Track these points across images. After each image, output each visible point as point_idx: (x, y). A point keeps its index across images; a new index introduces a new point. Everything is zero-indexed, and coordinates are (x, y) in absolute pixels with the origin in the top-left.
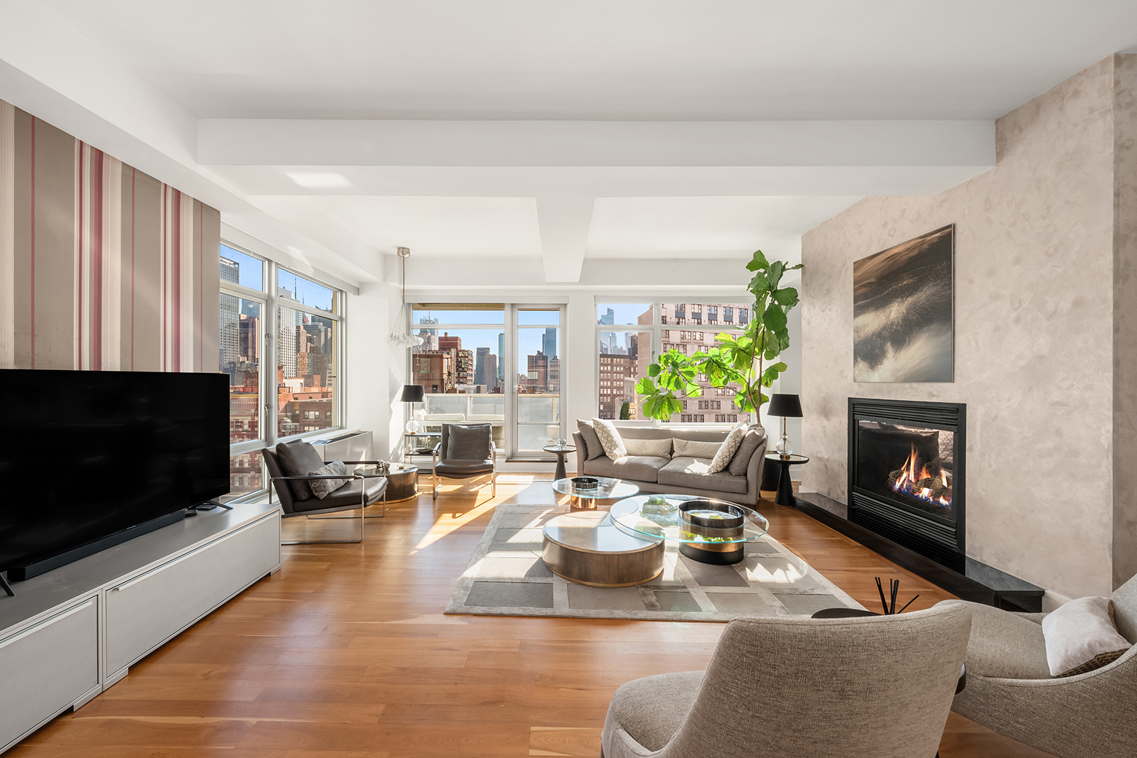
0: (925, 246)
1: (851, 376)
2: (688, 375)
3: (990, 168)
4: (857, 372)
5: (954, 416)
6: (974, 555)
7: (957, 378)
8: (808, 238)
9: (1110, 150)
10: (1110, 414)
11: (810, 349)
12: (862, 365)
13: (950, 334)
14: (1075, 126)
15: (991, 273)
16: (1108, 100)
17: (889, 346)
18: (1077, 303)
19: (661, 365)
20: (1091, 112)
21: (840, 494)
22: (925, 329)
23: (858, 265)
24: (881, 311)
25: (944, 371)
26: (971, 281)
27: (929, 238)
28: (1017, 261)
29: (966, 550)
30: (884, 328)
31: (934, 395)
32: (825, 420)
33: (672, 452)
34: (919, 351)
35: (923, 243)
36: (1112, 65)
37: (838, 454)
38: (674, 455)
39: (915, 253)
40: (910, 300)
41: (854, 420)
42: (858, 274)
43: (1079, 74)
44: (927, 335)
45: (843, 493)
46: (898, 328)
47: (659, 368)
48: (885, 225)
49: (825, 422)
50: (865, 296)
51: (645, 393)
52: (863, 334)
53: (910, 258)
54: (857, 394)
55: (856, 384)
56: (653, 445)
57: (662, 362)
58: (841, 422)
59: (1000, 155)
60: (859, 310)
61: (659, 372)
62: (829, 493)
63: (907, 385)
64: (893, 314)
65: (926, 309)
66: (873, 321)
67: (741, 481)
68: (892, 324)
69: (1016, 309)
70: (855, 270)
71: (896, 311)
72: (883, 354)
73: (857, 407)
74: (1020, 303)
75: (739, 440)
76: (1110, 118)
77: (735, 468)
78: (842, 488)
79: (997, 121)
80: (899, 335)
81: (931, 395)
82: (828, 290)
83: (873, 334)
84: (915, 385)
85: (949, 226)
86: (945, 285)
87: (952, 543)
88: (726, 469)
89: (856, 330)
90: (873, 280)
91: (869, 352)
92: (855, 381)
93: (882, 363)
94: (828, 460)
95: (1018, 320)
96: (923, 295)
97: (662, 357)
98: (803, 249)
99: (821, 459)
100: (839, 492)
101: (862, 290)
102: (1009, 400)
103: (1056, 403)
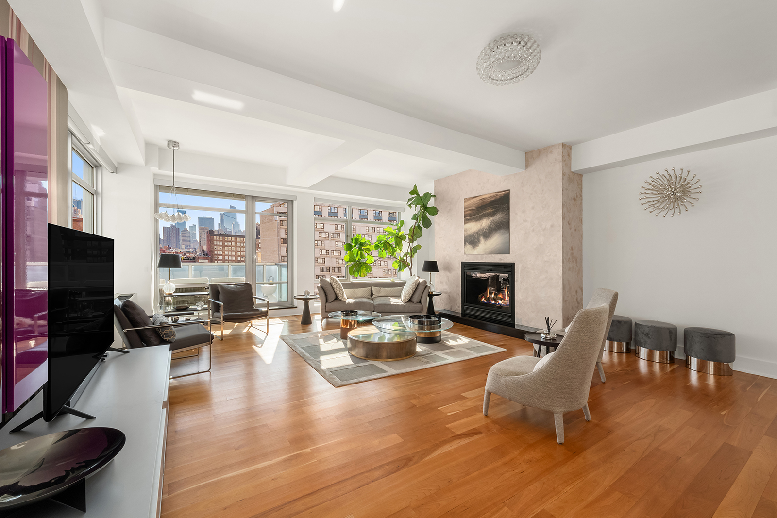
0: (498, 197)
1: (462, 251)
2: (367, 250)
3: (523, 171)
4: (466, 250)
5: (509, 268)
6: (518, 323)
7: (511, 252)
8: (438, 182)
9: (561, 175)
10: (562, 264)
11: (440, 238)
12: (469, 246)
13: (508, 234)
14: (551, 163)
15: (524, 211)
16: (560, 157)
17: (482, 238)
18: (552, 226)
19: (353, 244)
20: (556, 160)
21: (457, 308)
22: (498, 232)
23: (466, 200)
24: (478, 222)
25: (506, 250)
26: (516, 214)
27: (499, 194)
28: (533, 208)
29: (515, 321)
30: (479, 230)
31: (502, 260)
32: (448, 273)
33: (372, 295)
34: (496, 240)
35: (497, 195)
36: (561, 146)
37: (457, 289)
38: (374, 296)
39: (493, 199)
40: (491, 218)
41: (464, 272)
42: (466, 204)
43: (552, 146)
44: (499, 234)
45: (459, 307)
46: (486, 230)
47: (352, 245)
48: (479, 184)
49: (448, 274)
50: (470, 215)
51: (350, 261)
52: (469, 232)
53: (491, 201)
54: (466, 260)
55: (465, 255)
56: (360, 292)
57: (353, 242)
58: (457, 273)
59: (527, 166)
60: (467, 221)
61: (352, 248)
62: (451, 309)
63: (490, 255)
64: (483, 224)
65: (498, 223)
66: (474, 227)
67: (419, 305)
68: (483, 228)
69: (533, 226)
70: (465, 202)
71: (485, 223)
72: (479, 241)
73: (466, 266)
74: (534, 224)
75: (417, 284)
76: (561, 164)
77: (415, 299)
78: (458, 305)
79: (526, 153)
80: (487, 234)
81: (501, 259)
82: (450, 210)
83: (474, 233)
84: (493, 255)
85: (508, 190)
86: (506, 214)
87: (509, 320)
88: (410, 300)
89: (466, 230)
90: (474, 208)
91: (472, 240)
92: (465, 254)
93: (478, 246)
94: (450, 292)
95: (533, 230)
96: (497, 217)
97: (353, 239)
98: (435, 187)
99: (446, 293)
100: (457, 307)
101: (469, 212)
102: (530, 261)
103: (546, 261)
